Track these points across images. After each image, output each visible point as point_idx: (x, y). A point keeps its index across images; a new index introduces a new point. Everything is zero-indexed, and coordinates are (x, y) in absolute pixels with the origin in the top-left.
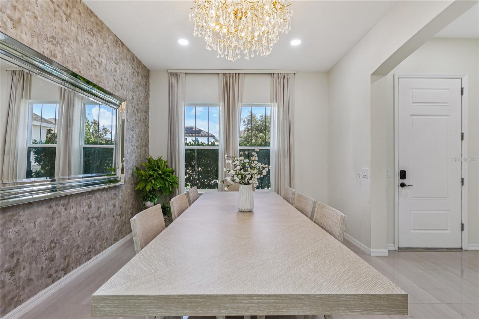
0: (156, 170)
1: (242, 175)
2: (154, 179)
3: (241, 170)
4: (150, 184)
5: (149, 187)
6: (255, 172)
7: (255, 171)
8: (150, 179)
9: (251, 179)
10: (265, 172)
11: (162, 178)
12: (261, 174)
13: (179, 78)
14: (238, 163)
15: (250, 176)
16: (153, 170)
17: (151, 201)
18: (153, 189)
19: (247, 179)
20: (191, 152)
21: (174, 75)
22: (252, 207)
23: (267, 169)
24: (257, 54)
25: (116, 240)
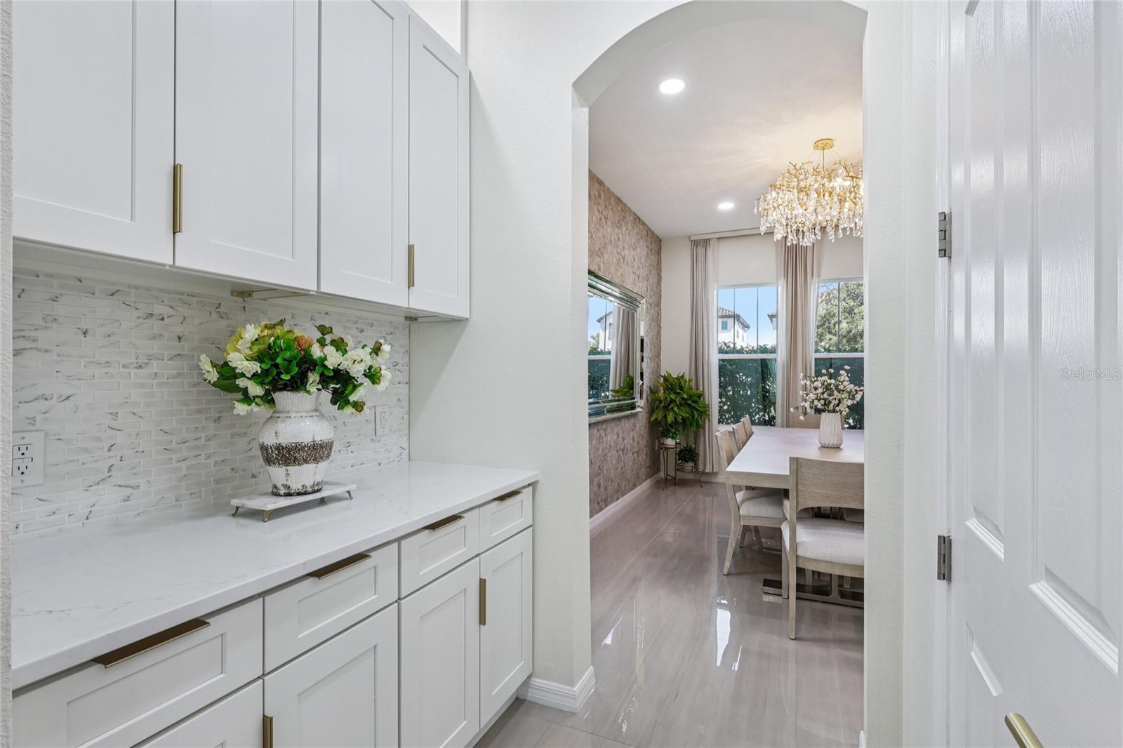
0: (679, 393)
1: (825, 400)
2: (677, 405)
3: (823, 393)
4: (671, 413)
5: (670, 418)
6: (843, 396)
7: (845, 395)
8: (672, 406)
9: (838, 405)
10: (858, 397)
11: (689, 405)
12: (854, 399)
13: (708, 247)
14: (820, 385)
15: (837, 402)
16: (675, 393)
17: (673, 438)
18: (675, 422)
19: (832, 405)
20: (726, 363)
21: (700, 244)
22: (839, 442)
23: (861, 393)
24: (848, 234)
25: (635, 486)
